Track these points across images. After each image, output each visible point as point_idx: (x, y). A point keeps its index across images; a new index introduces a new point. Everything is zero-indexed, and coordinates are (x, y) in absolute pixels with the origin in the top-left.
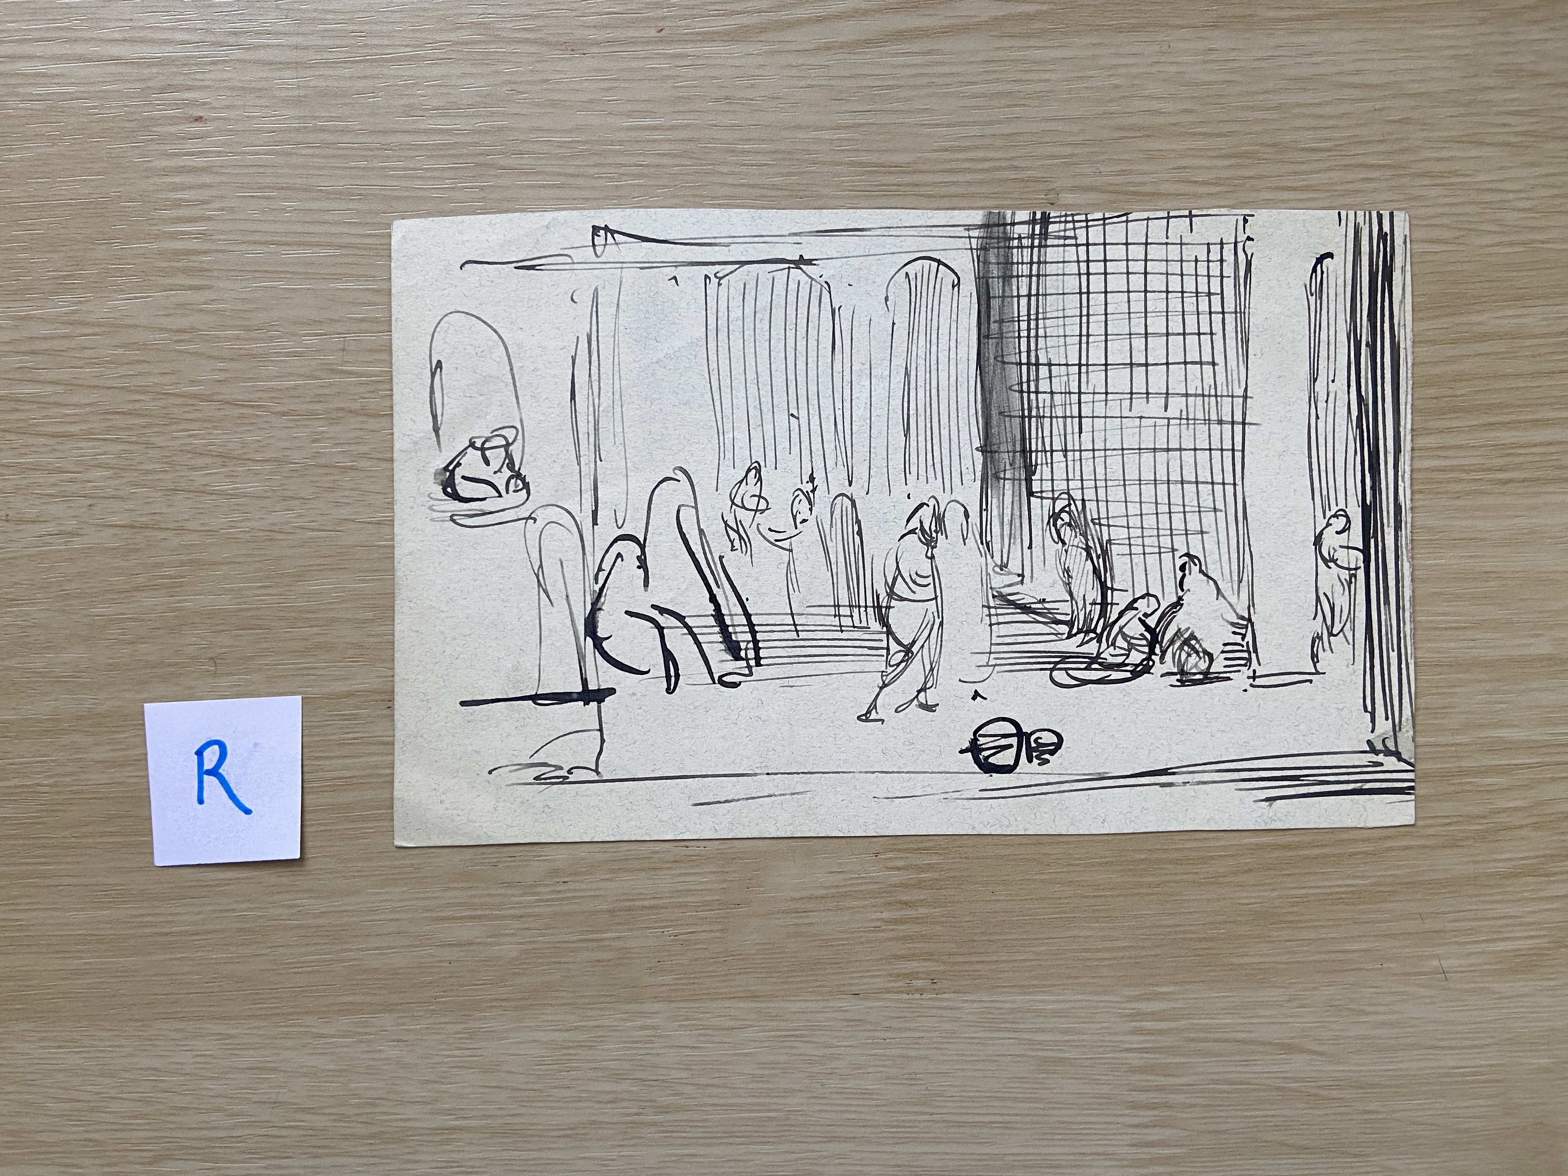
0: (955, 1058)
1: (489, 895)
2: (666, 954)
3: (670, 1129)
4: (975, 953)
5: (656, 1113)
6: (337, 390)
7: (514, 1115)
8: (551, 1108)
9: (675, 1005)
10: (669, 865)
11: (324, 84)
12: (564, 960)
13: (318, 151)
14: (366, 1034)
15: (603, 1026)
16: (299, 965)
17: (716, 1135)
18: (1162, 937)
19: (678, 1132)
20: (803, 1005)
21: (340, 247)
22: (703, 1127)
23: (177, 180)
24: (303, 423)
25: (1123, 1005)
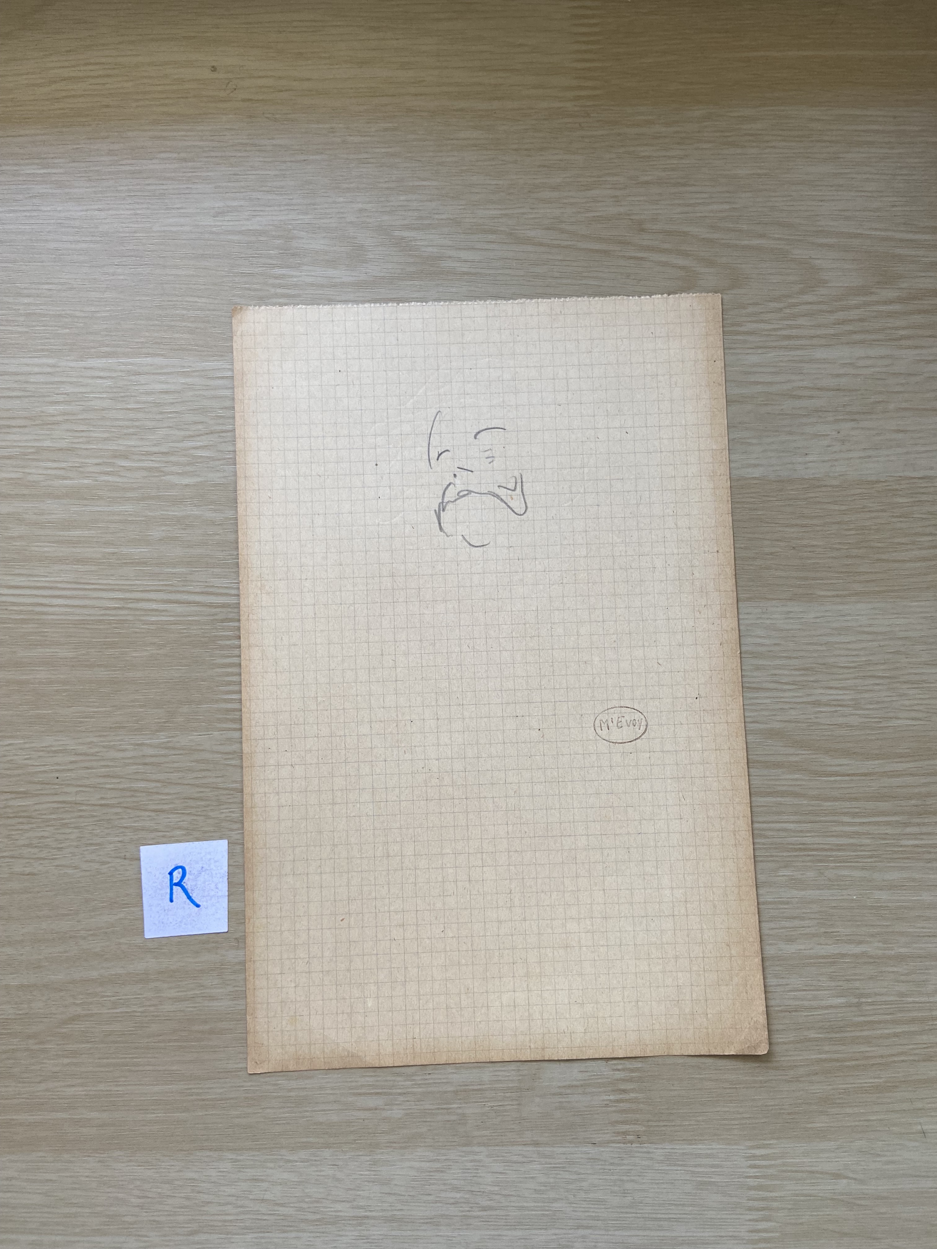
0: (650, 1181)
1: (387, 1081)
2: (486, 1118)
3: (487, 1220)
4: (662, 1120)
5: (479, 1211)
7: (398, 1210)
8: (419, 1206)
9: (490, 1148)
12: (428, 1120)
14: (315, 1160)
15: (449, 1159)
16: (279, 1119)
17: (514, 1224)
18: (767, 1112)
19: (492, 1222)
20: (564, 1149)
22: (506, 1219)
25: (745, 1151)
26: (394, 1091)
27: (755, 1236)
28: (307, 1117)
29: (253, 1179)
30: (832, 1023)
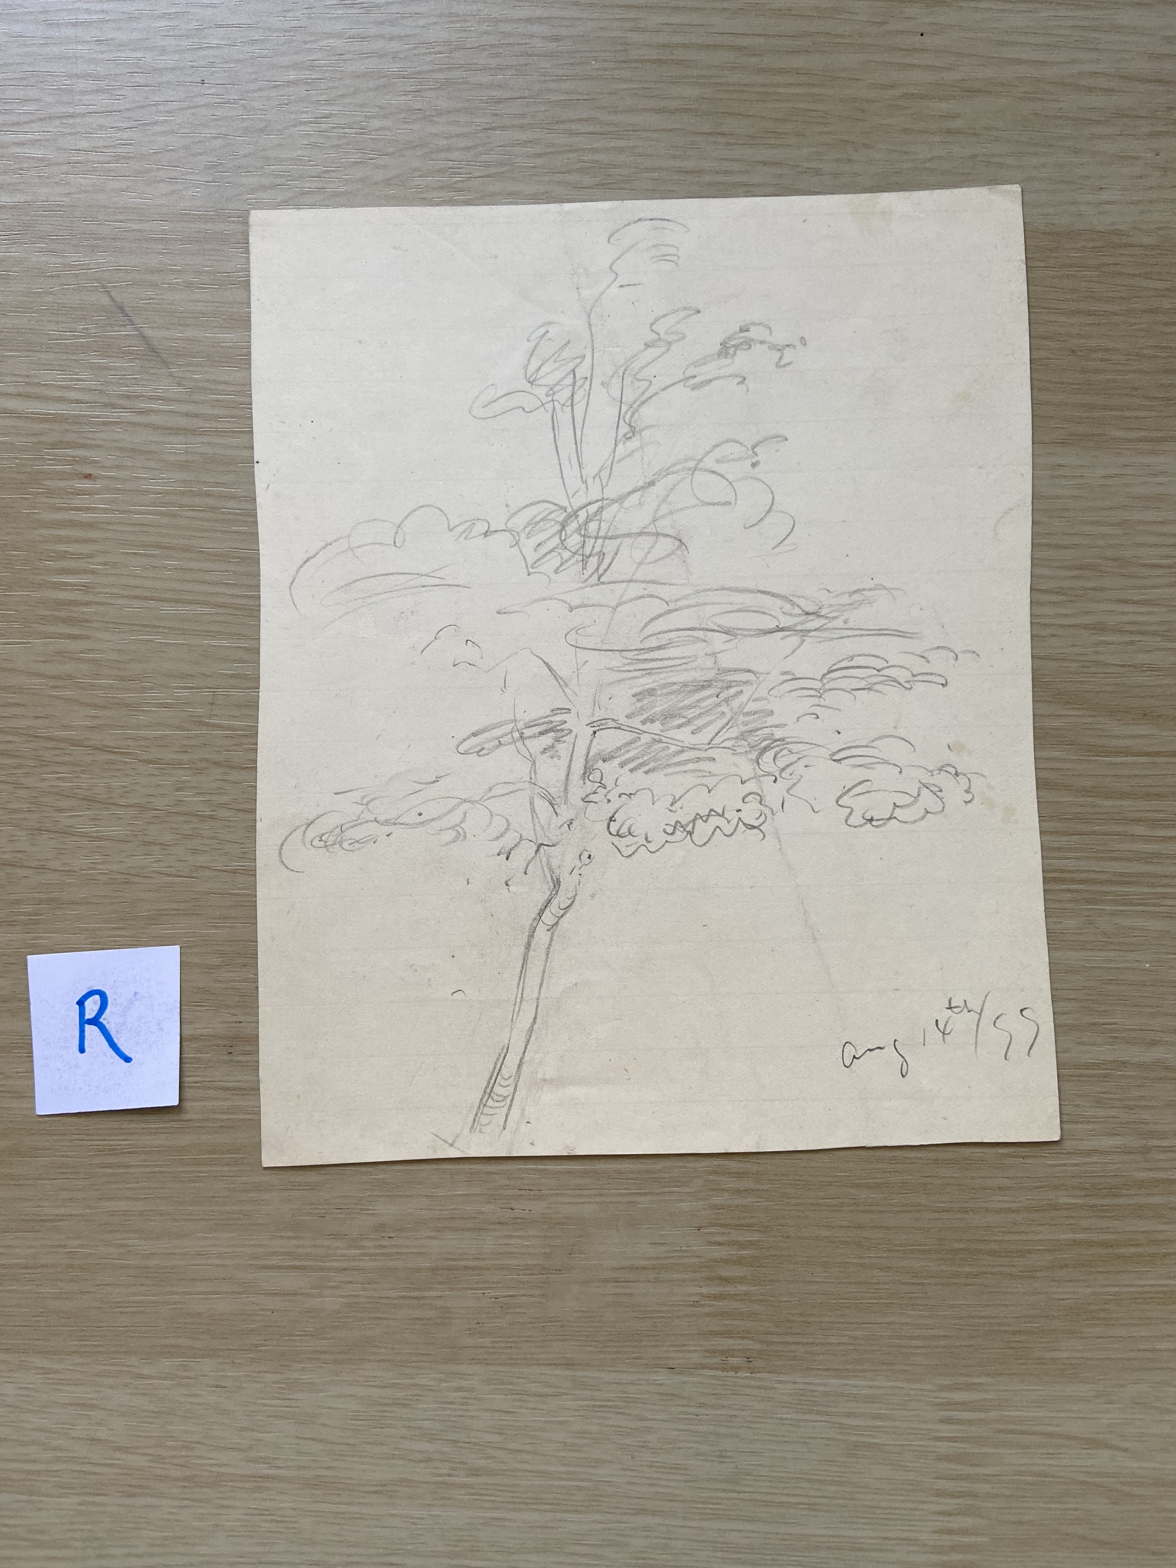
0: (766, 1437)
1: (315, 1246)
2: (485, 1316)
3: (481, 1492)
4: (792, 1334)
5: (467, 1476)
6: (203, 742)
7: (327, 1468)
8: (363, 1463)
9: (490, 1368)
10: (494, 1227)
11: (211, 451)
12: (384, 1316)
13: (201, 515)
14: (186, 1377)
15: (418, 1385)
16: (124, 1305)
17: (525, 1501)
18: (976, 1328)
19: (488, 1495)
20: (619, 1376)
21: (216, 605)
22: (513, 1492)
23: (63, 533)
24: (167, 772)
25: (935, 1394)
26: (329, 1264)
27: (946, 1540)
28: (175, 1303)
29: (78, 1405)
30: (1098, 1180)
